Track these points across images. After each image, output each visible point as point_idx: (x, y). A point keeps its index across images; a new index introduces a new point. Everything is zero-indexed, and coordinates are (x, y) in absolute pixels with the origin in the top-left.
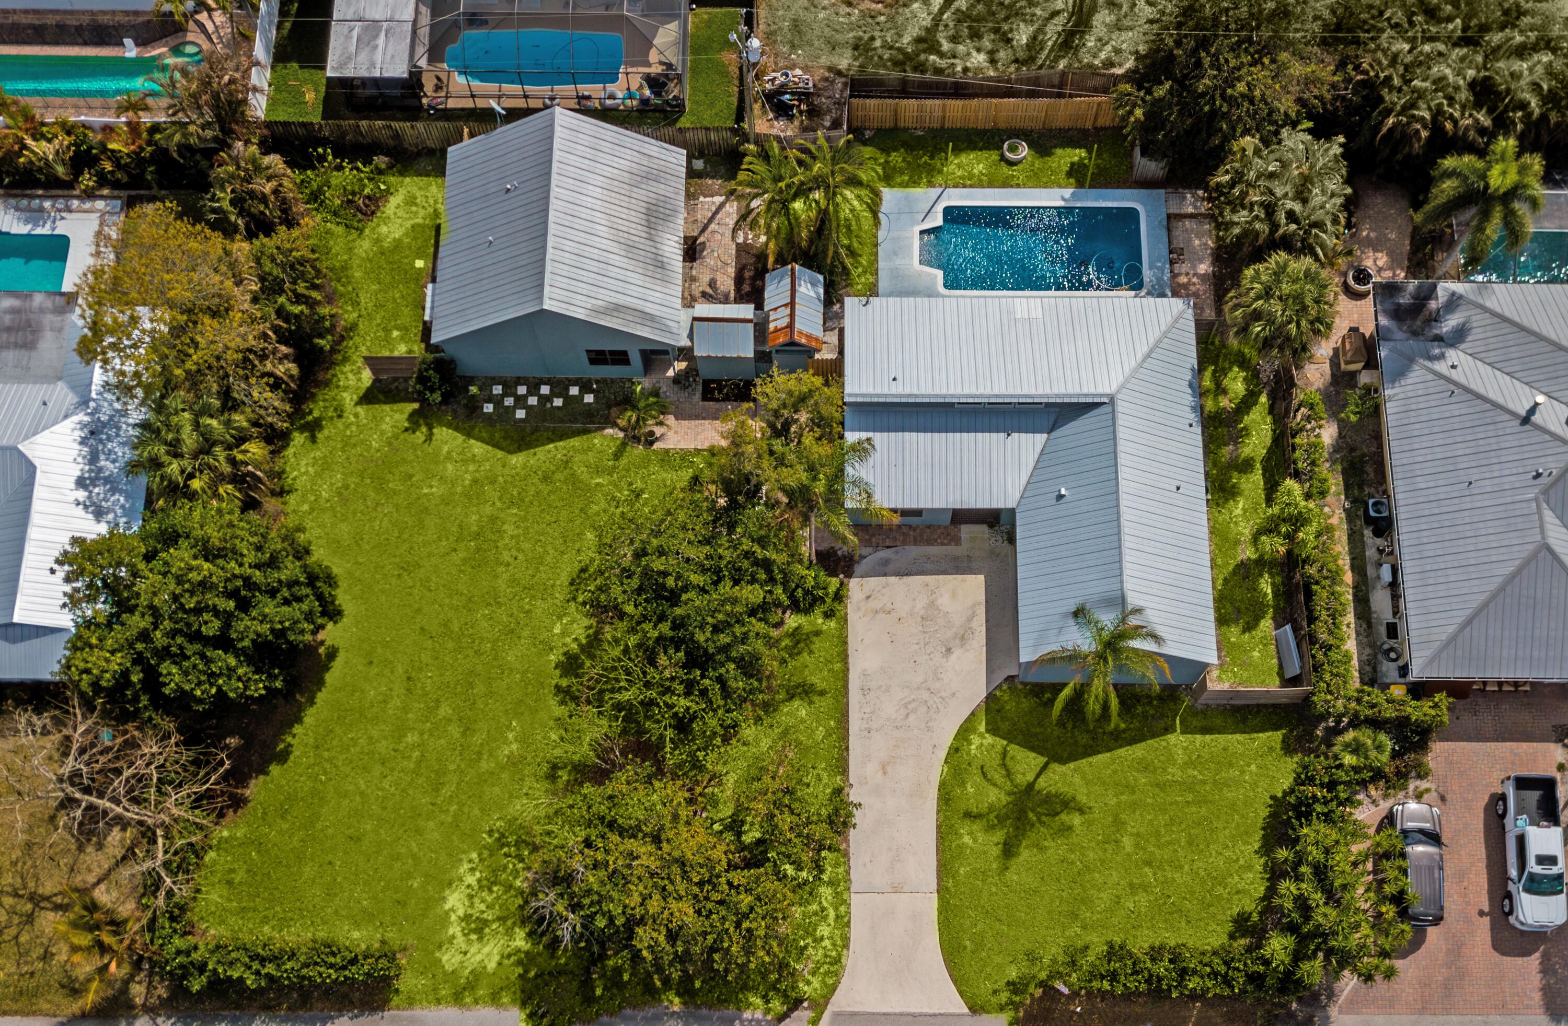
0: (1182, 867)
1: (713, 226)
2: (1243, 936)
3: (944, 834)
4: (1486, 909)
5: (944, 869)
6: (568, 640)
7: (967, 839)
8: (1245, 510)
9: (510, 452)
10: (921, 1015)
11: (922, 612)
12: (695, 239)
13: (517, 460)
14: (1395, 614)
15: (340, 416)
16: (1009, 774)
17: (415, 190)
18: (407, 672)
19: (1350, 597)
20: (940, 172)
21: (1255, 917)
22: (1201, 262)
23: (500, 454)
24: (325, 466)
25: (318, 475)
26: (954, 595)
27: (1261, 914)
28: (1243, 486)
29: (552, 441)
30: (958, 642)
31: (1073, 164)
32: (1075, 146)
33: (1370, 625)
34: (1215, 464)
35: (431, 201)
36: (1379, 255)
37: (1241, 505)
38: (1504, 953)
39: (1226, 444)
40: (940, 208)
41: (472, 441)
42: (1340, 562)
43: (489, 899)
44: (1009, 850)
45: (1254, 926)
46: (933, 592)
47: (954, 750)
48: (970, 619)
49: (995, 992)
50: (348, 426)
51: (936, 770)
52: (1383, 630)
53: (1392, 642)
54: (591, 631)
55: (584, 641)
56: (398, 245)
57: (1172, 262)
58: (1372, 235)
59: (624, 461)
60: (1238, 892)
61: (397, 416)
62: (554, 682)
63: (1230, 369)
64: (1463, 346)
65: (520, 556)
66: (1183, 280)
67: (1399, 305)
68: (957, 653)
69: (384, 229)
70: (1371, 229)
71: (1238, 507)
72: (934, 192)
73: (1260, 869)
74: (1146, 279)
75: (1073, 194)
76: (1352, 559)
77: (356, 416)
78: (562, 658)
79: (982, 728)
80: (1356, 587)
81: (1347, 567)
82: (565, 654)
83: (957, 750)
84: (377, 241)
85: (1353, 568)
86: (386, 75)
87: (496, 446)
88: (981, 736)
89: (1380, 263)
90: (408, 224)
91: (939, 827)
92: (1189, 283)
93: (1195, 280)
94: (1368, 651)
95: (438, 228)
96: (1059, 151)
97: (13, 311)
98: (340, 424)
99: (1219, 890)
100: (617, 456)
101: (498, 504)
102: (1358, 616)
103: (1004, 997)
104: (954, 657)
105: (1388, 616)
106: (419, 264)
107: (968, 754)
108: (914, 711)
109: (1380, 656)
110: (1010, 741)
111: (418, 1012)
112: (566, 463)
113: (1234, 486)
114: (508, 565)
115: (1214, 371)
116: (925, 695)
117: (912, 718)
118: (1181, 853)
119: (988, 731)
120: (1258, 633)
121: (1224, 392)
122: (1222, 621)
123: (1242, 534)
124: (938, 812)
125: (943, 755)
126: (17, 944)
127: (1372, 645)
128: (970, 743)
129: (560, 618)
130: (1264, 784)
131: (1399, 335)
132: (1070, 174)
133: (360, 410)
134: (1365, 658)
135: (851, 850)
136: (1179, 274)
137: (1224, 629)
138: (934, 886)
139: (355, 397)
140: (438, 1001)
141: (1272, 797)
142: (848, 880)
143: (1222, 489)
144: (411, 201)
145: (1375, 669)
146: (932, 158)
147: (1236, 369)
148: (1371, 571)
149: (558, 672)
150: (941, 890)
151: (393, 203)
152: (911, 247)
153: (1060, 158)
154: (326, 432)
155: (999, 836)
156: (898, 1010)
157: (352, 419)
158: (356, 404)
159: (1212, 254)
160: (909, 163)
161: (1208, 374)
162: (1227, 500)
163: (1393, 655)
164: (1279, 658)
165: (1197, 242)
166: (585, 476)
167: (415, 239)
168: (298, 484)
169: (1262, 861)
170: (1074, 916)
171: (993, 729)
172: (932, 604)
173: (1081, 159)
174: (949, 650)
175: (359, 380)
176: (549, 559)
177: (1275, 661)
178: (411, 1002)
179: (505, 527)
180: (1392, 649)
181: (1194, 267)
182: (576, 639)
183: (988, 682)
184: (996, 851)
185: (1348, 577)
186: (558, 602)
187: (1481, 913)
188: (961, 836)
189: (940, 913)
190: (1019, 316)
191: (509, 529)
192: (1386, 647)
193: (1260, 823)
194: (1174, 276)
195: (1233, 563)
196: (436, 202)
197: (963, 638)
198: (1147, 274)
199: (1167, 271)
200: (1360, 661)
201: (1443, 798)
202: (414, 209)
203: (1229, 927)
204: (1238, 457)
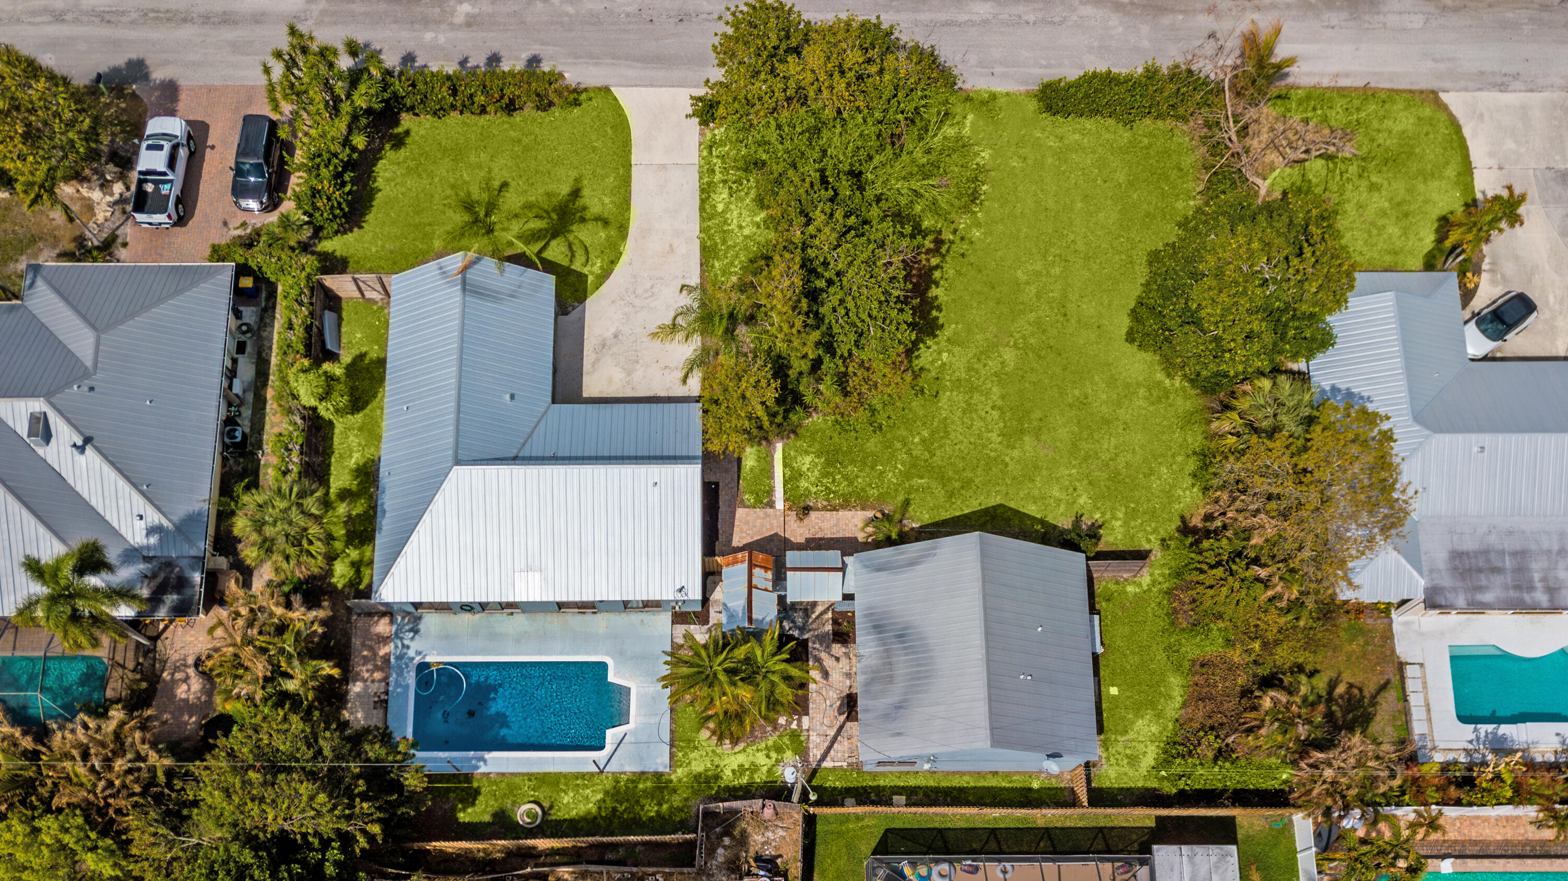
0: (440, 180)
1: (832, 733)
2: (399, 134)
3: (625, 204)
4: (208, 150)
5: (626, 181)
6: (935, 347)
7: (607, 200)
8: (351, 457)
9: (1002, 506)
10: (647, 86)
11: (638, 367)
12: (848, 719)
13: (994, 500)
14: (235, 361)
15: (1163, 540)
16: (570, 246)
17: (1131, 773)
18: (1068, 321)
19: (271, 377)
20: (607, 793)
21: (387, 147)
22: (358, 695)
23: (1012, 505)
24: (1169, 495)
25: (1173, 486)
26: (610, 380)
27: (383, 148)
28: (349, 477)
29: (965, 516)
30: (608, 343)
31: (473, 804)
32: (470, 824)
33: (259, 354)
34: (371, 497)
35: (1113, 760)
36: (183, 696)
37: (353, 460)
38: (203, 122)
39: (358, 515)
40: (609, 748)
41: (1039, 516)
42: (275, 406)
43: (978, 160)
44: (576, 193)
45: (389, 140)
46: (628, 383)
47: (613, 262)
48: (597, 360)
49: (590, 99)
50: (1155, 531)
51: (629, 249)
52: (249, 349)
53: (243, 338)
54: (916, 353)
55: (921, 345)
56: (1138, 710)
57: (387, 693)
58: (186, 718)
59: (901, 498)
60: (399, 164)
61: (1111, 539)
62: (943, 313)
63: (345, 586)
64: (127, 547)
65: (983, 414)
66: (378, 675)
67: (178, 593)
68: (609, 334)
69: (1154, 729)
70: (187, 723)
71: (355, 459)
72: (612, 767)
73: (379, 179)
74: (413, 674)
75: (478, 768)
76: (264, 408)
77: (1149, 541)
78: (938, 332)
79: (590, 279)
80: (265, 385)
81: (269, 402)
82: (936, 336)
83: (612, 262)
84: (1159, 716)
85: (265, 402)
86: (1175, 848)
87: (1016, 512)
88: (592, 273)
89: (184, 687)
90: (1131, 735)
91: (628, 209)
92: (373, 672)
93: (366, 675)
94: (265, 334)
95: (1100, 730)
96: (487, 818)
97: (1480, 589)
98: (1163, 534)
99: (412, 164)
100: (907, 503)
101: (1007, 459)
102: (268, 362)
103: (584, 96)
104: (612, 330)
105: (242, 359)
106: (1114, 691)
107: (603, 260)
108: (646, 291)
109: (256, 328)
110: (568, 268)
111: (1023, 88)
112: (951, 495)
113: (357, 477)
114: (993, 408)
115: (360, 583)
116: (637, 302)
117: (648, 285)
118: (440, 190)
119: (586, 276)
120: (355, 352)
121: (353, 564)
122: (381, 362)
123: (356, 436)
124: (629, 219)
125: (623, 258)
126: (1330, 127)
127: (260, 338)
128: (601, 268)
129: (944, 364)
130: (368, 237)
131: (184, 563)
132: (477, 792)
133: (1147, 547)
134: (268, 329)
135: (698, 193)
136: (380, 681)
137: (382, 356)
138: (633, 169)
139: (1153, 558)
140: (1007, 94)
141: (362, 227)
142: (701, 173)
143: (367, 474)
144: (1133, 760)
145: (262, 319)
146: (614, 809)
147: (340, 586)
148: (250, 397)
149: (941, 321)
150: (628, 166)
151: (1149, 760)
152: (639, 707)
153: (484, 811)
154: (1174, 527)
155: (580, 203)
156: (664, 89)
157: (1152, 537)
158: (1150, 551)
159: (346, 702)
160: (638, 802)
161: (365, 582)
162: (365, 465)
163: (244, 328)
164: (339, 331)
165: (359, 715)
166: (934, 484)
167: (1123, 718)
168: (1190, 481)
169: (376, 185)
170: (527, 149)
171: (582, 277)
172: (629, 373)
173: (464, 810)
174: (616, 336)
175: (1151, 575)
176: (959, 414)
177: (343, 330)
178: (1028, 94)
179: (1000, 439)
180: (244, 333)
181: (366, 688)
182: (929, 348)
183: (584, 311)
184: (586, 192)
185: (270, 393)
186: (948, 378)
187: (213, 147)
188: (612, 202)
189: (630, 151)
190: (537, 575)
191: (994, 436)
192: (249, 335)
193: (374, 210)
194: (385, 680)
195: (367, 411)
196: (1108, 759)
197: (604, 346)
198: (411, 679)
199: (392, 684)
200: (273, 326)
201: (225, 224)
202: (1128, 752)
203: (408, 140)
204: (349, 504)
